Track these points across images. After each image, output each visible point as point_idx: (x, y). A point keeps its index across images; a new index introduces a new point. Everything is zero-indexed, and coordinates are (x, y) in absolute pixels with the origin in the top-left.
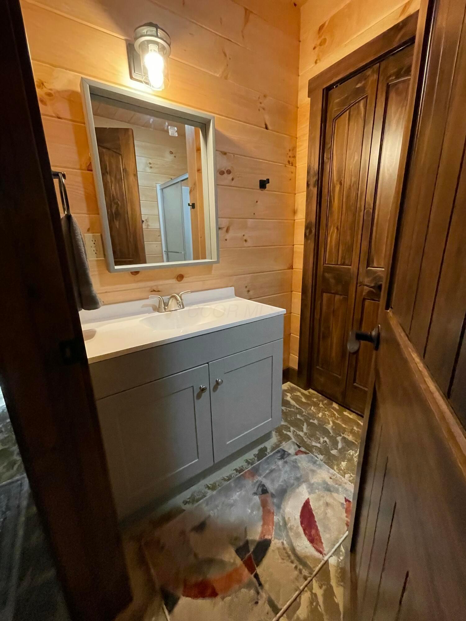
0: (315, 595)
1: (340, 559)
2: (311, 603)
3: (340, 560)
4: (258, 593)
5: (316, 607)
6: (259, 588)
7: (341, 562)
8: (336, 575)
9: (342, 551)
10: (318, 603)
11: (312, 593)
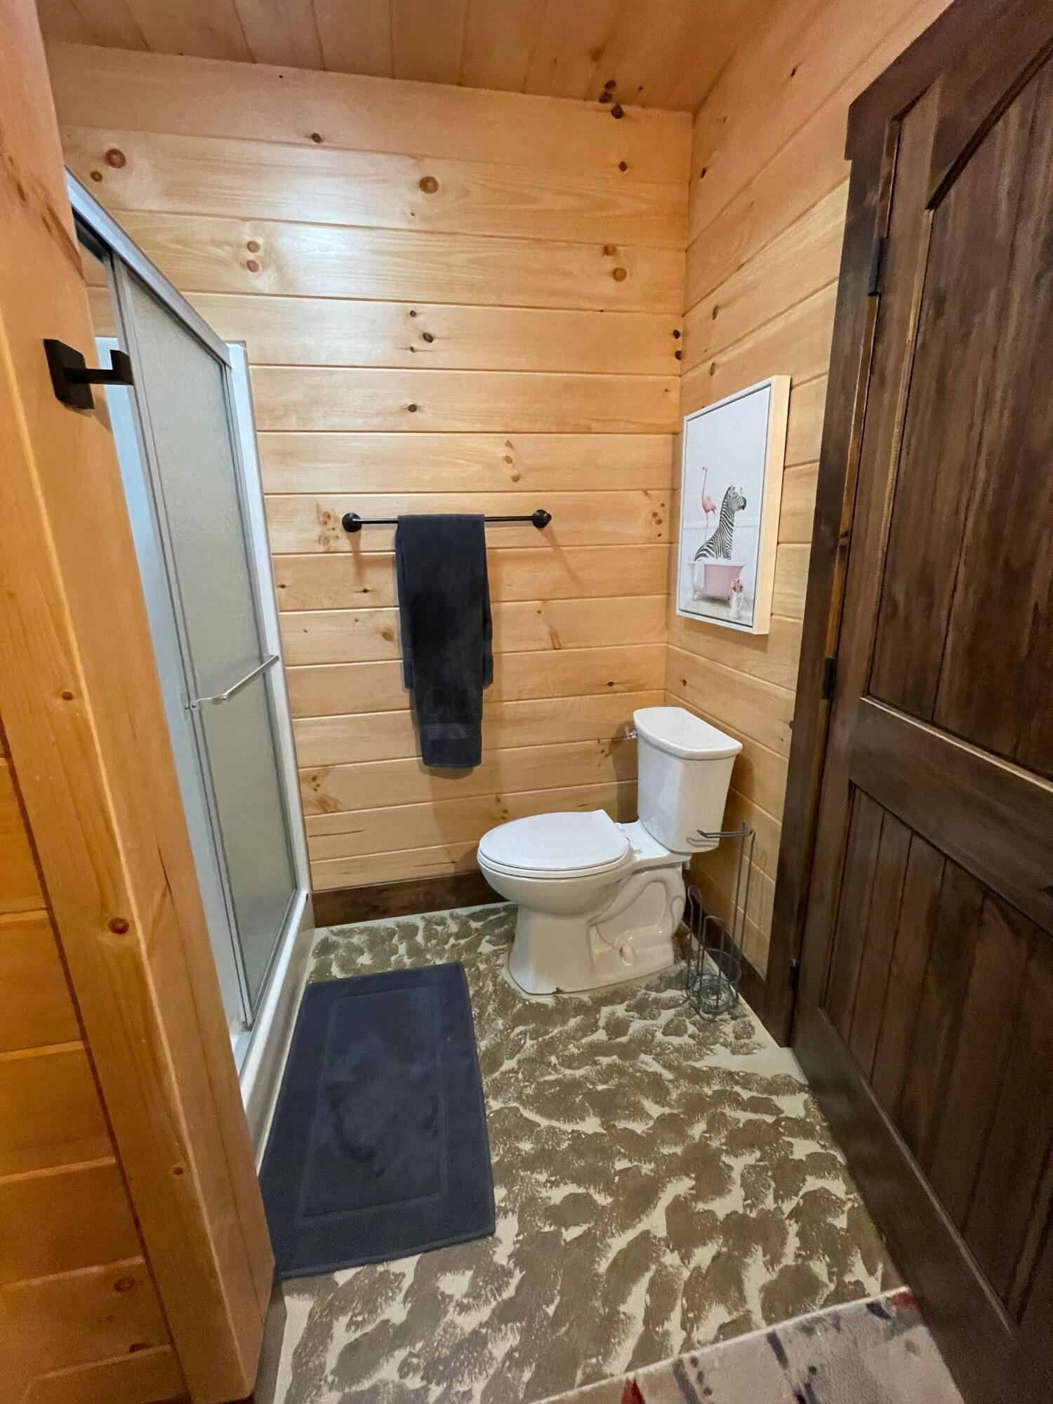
0: (683, 1327)
1: (598, 1361)
2: (697, 1319)
3: (600, 1358)
4: (808, 1386)
5: (690, 1309)
6: (805, 1396)
7: (600, 1354)
8: (623, 1337)
9: (584, 1373)
10: (684, 1313)
11: (689, 1334)
